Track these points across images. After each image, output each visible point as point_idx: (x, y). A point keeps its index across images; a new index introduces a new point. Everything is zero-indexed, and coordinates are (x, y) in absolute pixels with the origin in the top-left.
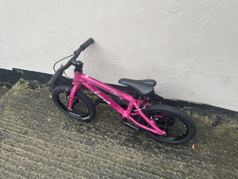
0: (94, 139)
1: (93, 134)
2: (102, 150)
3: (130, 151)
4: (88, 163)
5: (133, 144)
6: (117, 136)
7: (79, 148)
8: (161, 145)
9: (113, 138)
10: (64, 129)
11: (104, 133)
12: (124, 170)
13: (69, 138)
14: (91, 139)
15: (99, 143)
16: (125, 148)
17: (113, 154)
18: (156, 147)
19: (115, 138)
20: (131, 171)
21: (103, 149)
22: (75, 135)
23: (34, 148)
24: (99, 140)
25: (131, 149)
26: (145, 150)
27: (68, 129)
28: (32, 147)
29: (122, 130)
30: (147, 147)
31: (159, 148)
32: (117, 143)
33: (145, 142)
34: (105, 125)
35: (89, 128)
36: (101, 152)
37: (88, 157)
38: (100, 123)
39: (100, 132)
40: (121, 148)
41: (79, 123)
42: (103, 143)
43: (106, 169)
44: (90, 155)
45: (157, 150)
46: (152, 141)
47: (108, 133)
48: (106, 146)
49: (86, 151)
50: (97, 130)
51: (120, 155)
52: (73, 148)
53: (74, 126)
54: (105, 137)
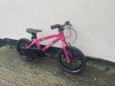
0: (38, 71)
1: (38, 69)
2: (42, 77)
3: (59, 79)
4: (32, 83)
5: (61, 75)
6: (52, 71)
7: (29, 75)
8: (76, 77)
10: (22, 66)
11: (45, 69)
13: (24, 70)
14: (37, 72)
15: (41, 74)
16: (56, 77)
17: (49, 79)
18: (74, 78)
19: (50, 72)
22: (28, 69)
23: (2, 73)
24: (41, 72)
26: (67, 79)
27: (25, 66)
28: (2, 72)
29: (55, 69)
31: (76, 78)
32: (51, 74)
33: (67, 75)
34: (46, 66)
35: (37, 67)
36: (41, 78)
38: (43, 65)
39: (42, 69)
40: (54, 77)
41: (31, 64)
42: (44, 74)
44: (34, 79)
45: (74, 80)
46: (72, 75)
47: (47, 70)
48: (45, 76)
49: (33, 77)
50: (41, 67)
51: (53, 80)
52: (25, 75)
53: (29, 65)
54: (45, 71)
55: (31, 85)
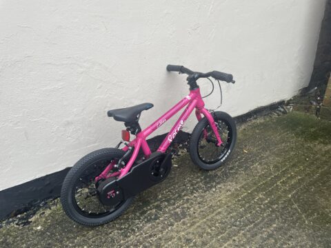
0: (178, 210)
1: (171, 208)
2: (202, 209)
3: (220, 188)
4: (209, 231)
5: (214, 181)
6: (194, 188)
7: (178, 232)
8: (230, 166)
9: (192, 193)
10: (127, 237)
11: (180, 196)
12: (240, 203)
13: (150, 236)
14: (176, 213)
15: (189, 208)
16: (214, 190)
17: (214, 201)
18: (230, 170)
19: (195, 191)
20: (245, 197)
21: (200, 208)
22: (153, 227)
24: (185, 205)
25: (219, 186)
26: (227, 178)
27: (133, 230)
29: (190, 181)
30: (226, 175)
32: (202, 192)
33: (219, 173)
34: (169, 191)
35: (158, 207)
36: (202, 212)
37: (199, 226)
38: (162, 194)
39: (174, 199)
40: (212, 192)
41: (138, 214)
42: (192, 203)
43: (229, 216)
44: (198, 224)
45: (234, 171)
47: (183, 194)
48: (199, 203)
49: (189, 225)
50: (168, 201)
51: (219, 197)
53: (137, 221)
54: (185, 198)
55: (213, 234)
